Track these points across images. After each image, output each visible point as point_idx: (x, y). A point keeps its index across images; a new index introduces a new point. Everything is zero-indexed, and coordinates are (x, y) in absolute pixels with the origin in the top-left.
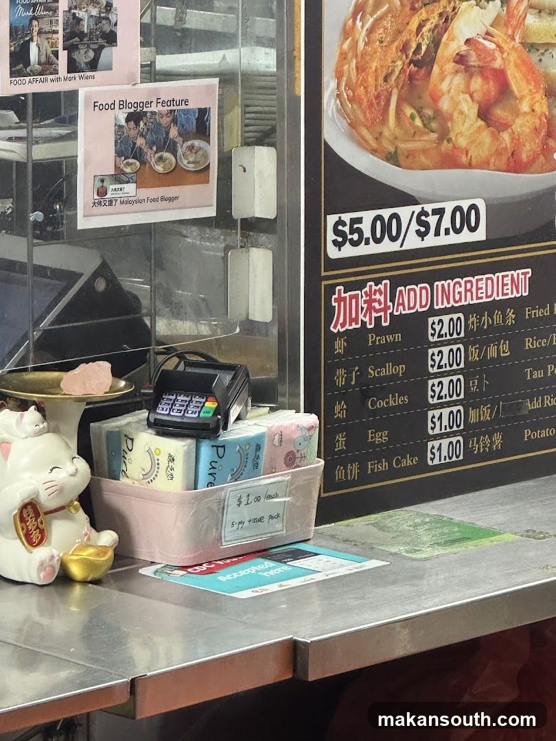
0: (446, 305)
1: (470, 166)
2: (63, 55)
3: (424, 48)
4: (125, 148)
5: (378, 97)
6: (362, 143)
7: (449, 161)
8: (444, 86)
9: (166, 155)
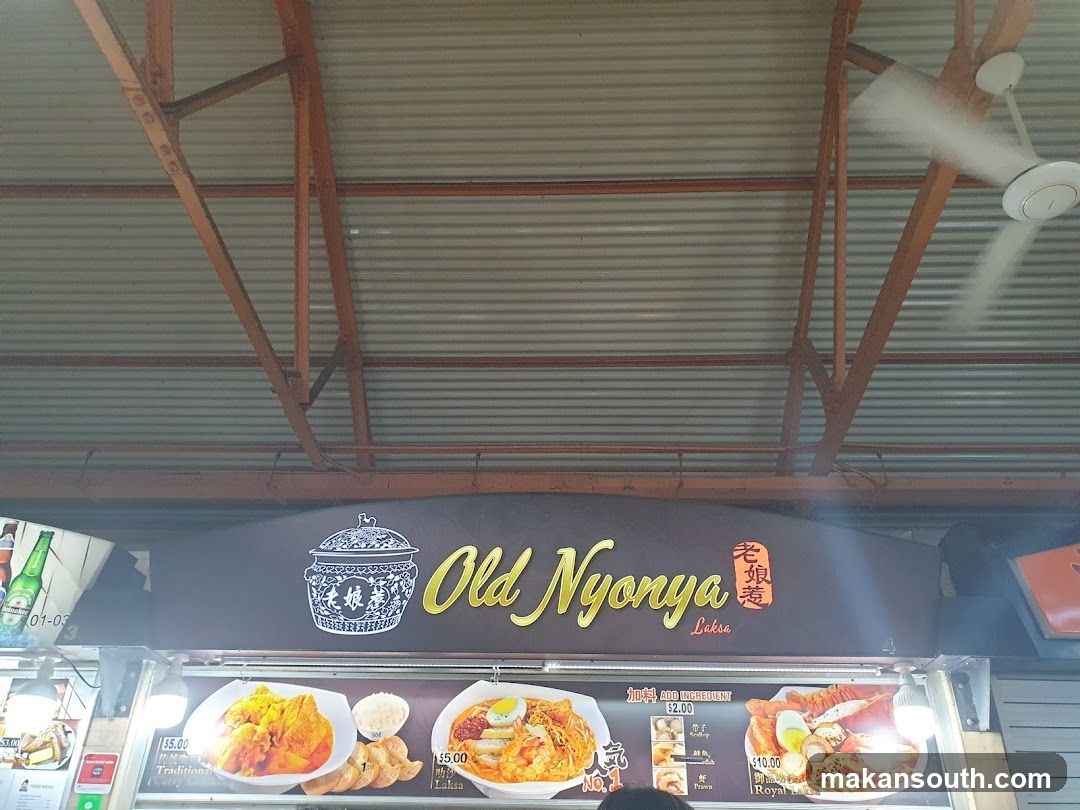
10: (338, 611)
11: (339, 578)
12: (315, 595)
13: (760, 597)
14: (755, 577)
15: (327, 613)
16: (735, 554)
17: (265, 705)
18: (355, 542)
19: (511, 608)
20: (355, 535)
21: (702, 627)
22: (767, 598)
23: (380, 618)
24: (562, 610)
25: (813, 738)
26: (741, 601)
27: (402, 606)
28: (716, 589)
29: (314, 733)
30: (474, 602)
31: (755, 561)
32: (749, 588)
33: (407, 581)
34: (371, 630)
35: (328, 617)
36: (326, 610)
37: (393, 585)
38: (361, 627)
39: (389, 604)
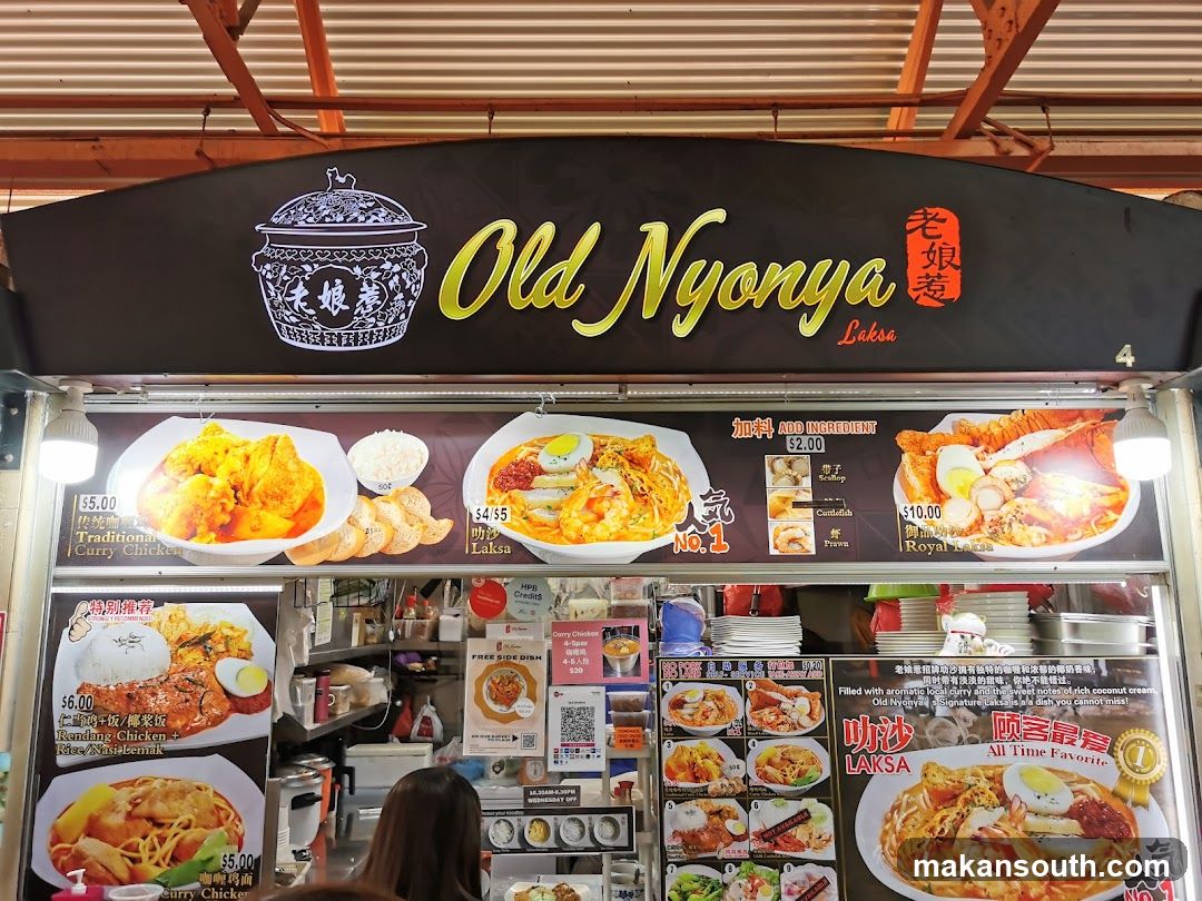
10: (311, 316)
11: (307, 268)
12: (273, 294)
13: (943, 289)
14: (937, 261)
15: (294, 320)
16: (909, 226)
17: (220, 450)
18: (326, 212)
19: (573, 312)
20: (323, 203)
21: (854, 333)
22: (953, 291)
23: (376, 326)
24: (648, 312)
25: (988, 480)
26: (913, 295)
28: (878, 279)
29: (297, 485)
30: (517, 302)
31: (940, 236)
32: (928, 276)
33: (412, 272)
34: (364, 343)
35: (296, 324)
36: (292, 315)
37: (392, 278)
38: (348, 339)
39: (387, 306)
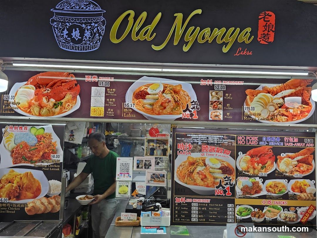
0: (195, 202)
1: (199, 186)
2: (144, 167)
3: (191, 171)
4: (152, 177)
5: (184, 176)
6: (181, 181)
7: (196, 185)
8: (195, 176)
9: (158, 179)
10: (69, 40)
11: (68, 24)
12: (57, 32)
13: (268, 38)
14: (267, 29)
15: (64, 41)
16: (260, 17)
18: (73, 6)
19: (152, 42)
20: (72, 2)
21: (240, 52)
22: (271, 39)
23: (90, 44)
24: (176, 43)
26: (259, 40)
27: (100, 39)
28: (248, 34)
30: (134, 38)
31: (269, 21)
32: (264, 34)
33: (101, 27)
34: (86, 50)
35: (64, 43)
36: (63, 39)
37: (95, 29)
38: (81, 48)
39: (93, 38)
